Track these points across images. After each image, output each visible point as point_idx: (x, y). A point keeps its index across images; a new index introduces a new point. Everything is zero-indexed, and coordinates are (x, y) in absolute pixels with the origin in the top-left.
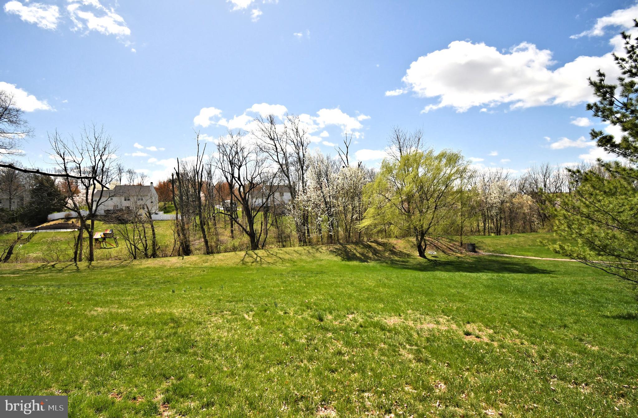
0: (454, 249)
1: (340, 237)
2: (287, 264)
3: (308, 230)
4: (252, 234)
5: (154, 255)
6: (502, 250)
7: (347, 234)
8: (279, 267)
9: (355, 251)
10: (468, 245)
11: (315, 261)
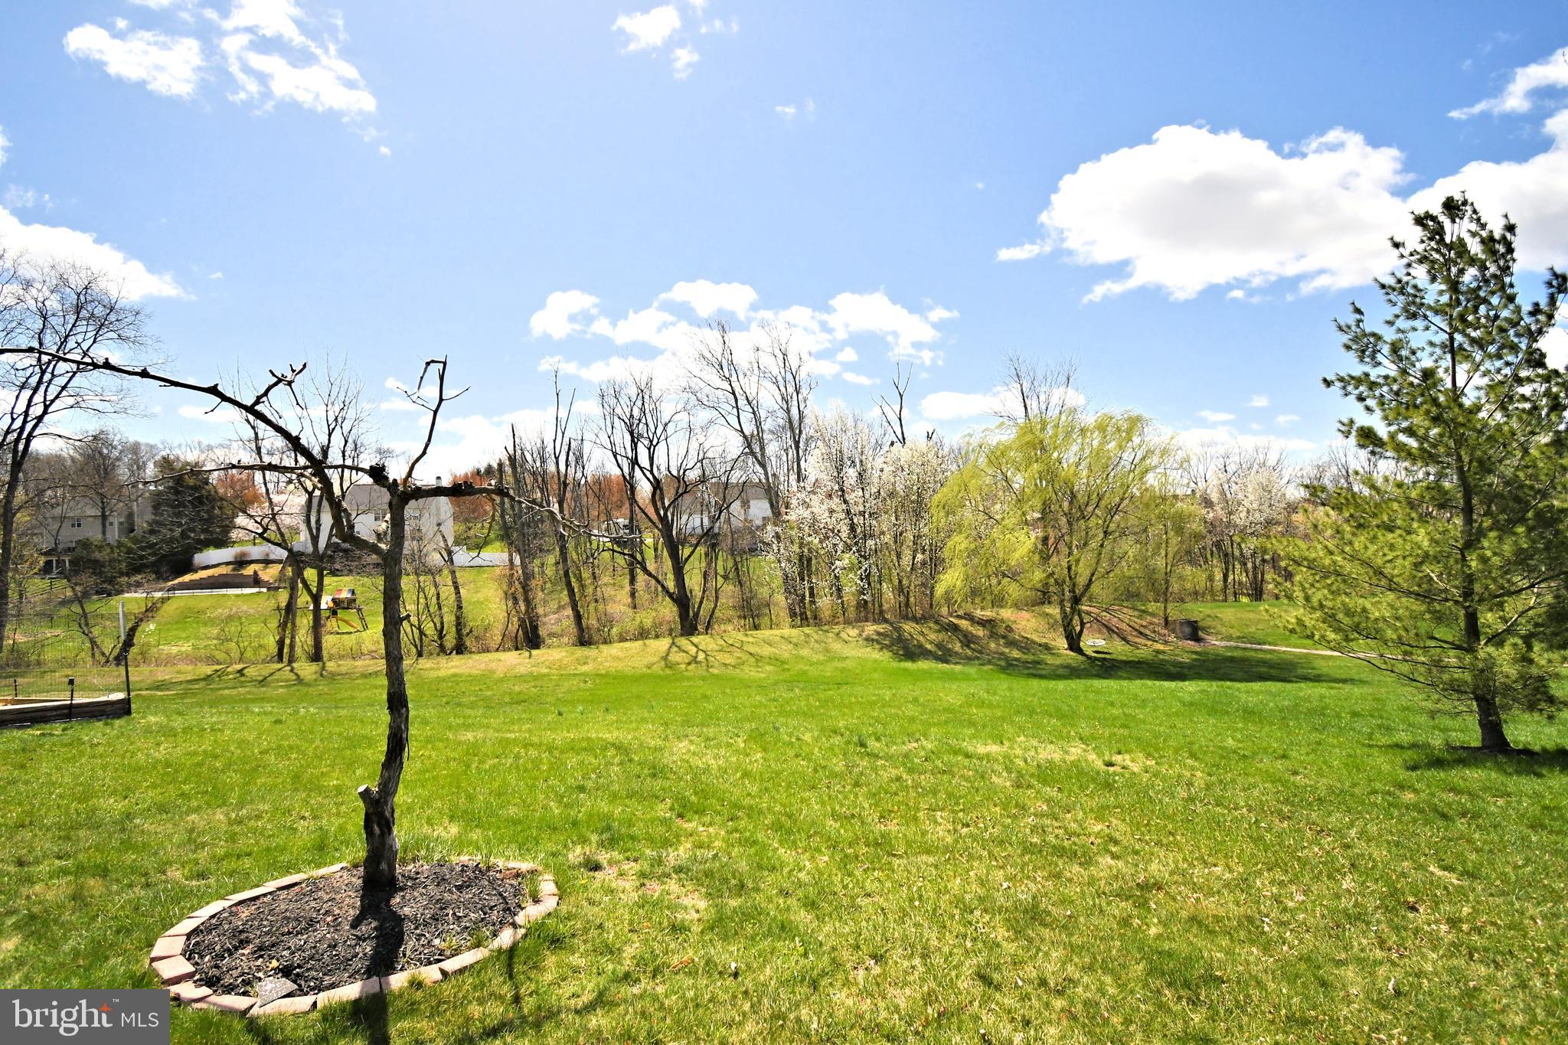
0: (1148, 633)
1: (886, 607)
2: (768, 668)
3: (811, 589)
4: (682, 600)
5: (460, 649)
6: (1260, 635)
7: (902, 598)
8: (750, 672)
9: (921, 638)
10: (1182, 624)
11: (831, 659)
